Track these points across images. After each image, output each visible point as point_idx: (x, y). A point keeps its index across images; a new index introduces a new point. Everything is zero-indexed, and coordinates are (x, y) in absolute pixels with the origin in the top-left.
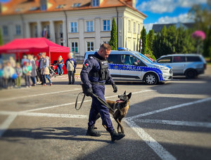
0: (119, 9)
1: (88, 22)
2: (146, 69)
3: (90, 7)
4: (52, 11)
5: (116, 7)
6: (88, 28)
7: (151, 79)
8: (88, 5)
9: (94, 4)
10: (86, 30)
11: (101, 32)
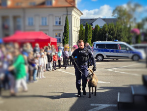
0: (69, 9)
1: (42, 18)
3: (45, 6)
4: (12, 8)
5: (67, 7)
6: (43, 22)
7: (136, 58)
8: (43, 4)
9: (48, 4)
10: (41, 24)
11: (54, 26)
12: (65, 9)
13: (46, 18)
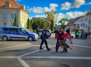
1: (4, 14)
2: (29, 35)
3: (5, 8)
5: (17, 9)
7: (30, 39)
8: (4, 6)
9: (7, 7)
10: (3, 17)
11: (10, 18)
12: (16, 10)
13: (6, 14)
